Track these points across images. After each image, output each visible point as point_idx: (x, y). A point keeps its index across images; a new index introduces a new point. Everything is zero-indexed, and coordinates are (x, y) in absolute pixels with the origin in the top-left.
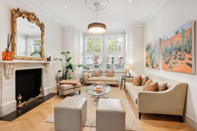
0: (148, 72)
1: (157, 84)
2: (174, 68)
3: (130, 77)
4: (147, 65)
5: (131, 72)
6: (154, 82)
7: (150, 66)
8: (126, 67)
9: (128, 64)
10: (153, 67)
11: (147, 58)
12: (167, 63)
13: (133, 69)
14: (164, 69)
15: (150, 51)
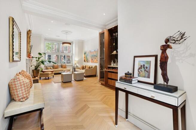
0: (85, 64)
1: (90, 67)
2: (94, 62)
3: (77, 67)
4: (85, 61)
5: (77, 64)
6: (89, 66)
7: (86, 61)
8: (74, 62)
9: (75, 61)
10: (87, 62)
11: (84, 58)
12: (92, 60)
13: (78, 63)
14: (92, 62)
15: (86, 55)
